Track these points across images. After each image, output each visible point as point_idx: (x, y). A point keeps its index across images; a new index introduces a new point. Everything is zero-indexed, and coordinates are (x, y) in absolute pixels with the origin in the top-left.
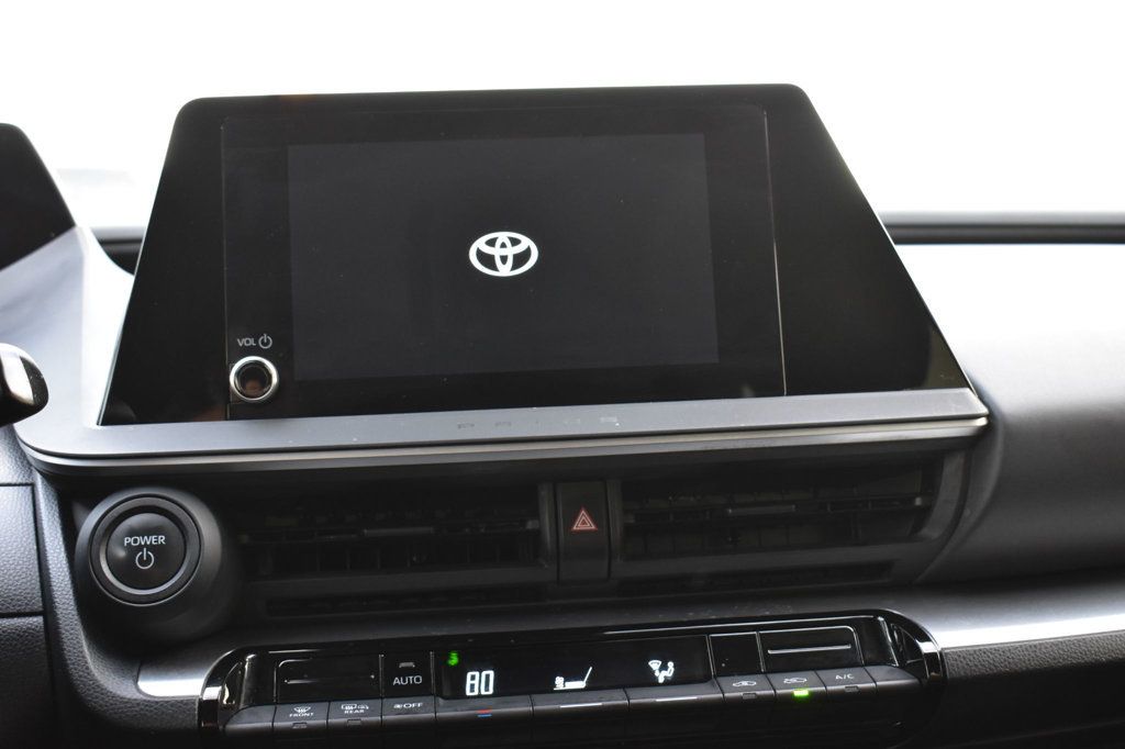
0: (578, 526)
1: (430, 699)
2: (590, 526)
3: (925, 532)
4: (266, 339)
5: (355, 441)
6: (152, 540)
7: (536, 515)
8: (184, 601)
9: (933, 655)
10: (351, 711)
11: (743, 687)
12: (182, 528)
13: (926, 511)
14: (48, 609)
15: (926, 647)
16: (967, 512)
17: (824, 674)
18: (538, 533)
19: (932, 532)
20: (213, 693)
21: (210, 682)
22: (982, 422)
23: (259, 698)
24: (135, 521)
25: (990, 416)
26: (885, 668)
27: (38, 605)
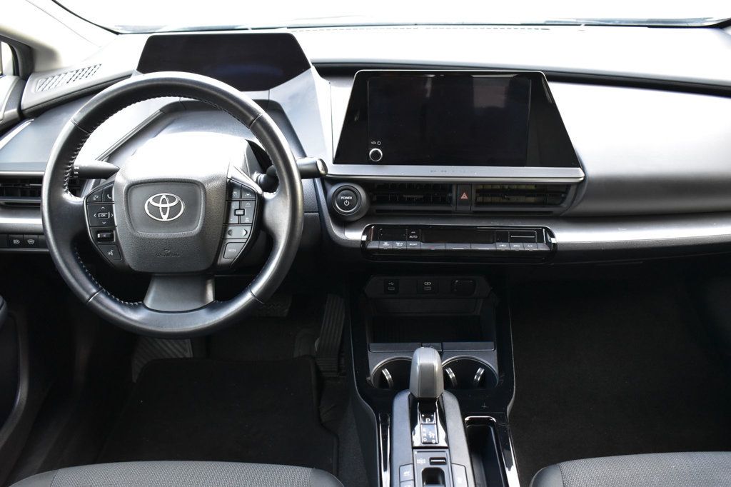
0: (462, 197)
1: (419, 242)
2: (466, 197)
3: (563, 205)
4: (379, 143)
5: (403, 174)
6: (348, 198)
7: (451, 192)
8: (357, 213)
9: (554, 244)
10: (399, 245)
11: (503, 246)
12: (356, 194)
13: (564, 198)
14: (320, 210)
15: (553, 241)
16: (575, 202)
17: (525, 244)
18: (451, 198)
19: (564, 205)
20: (364, 238)
21: (363, 234)
22: (582, 179)
23: (375, 239)
24: (344, 192)
25: (585, 177)
26: (542, 244)
27: (317, 210)
